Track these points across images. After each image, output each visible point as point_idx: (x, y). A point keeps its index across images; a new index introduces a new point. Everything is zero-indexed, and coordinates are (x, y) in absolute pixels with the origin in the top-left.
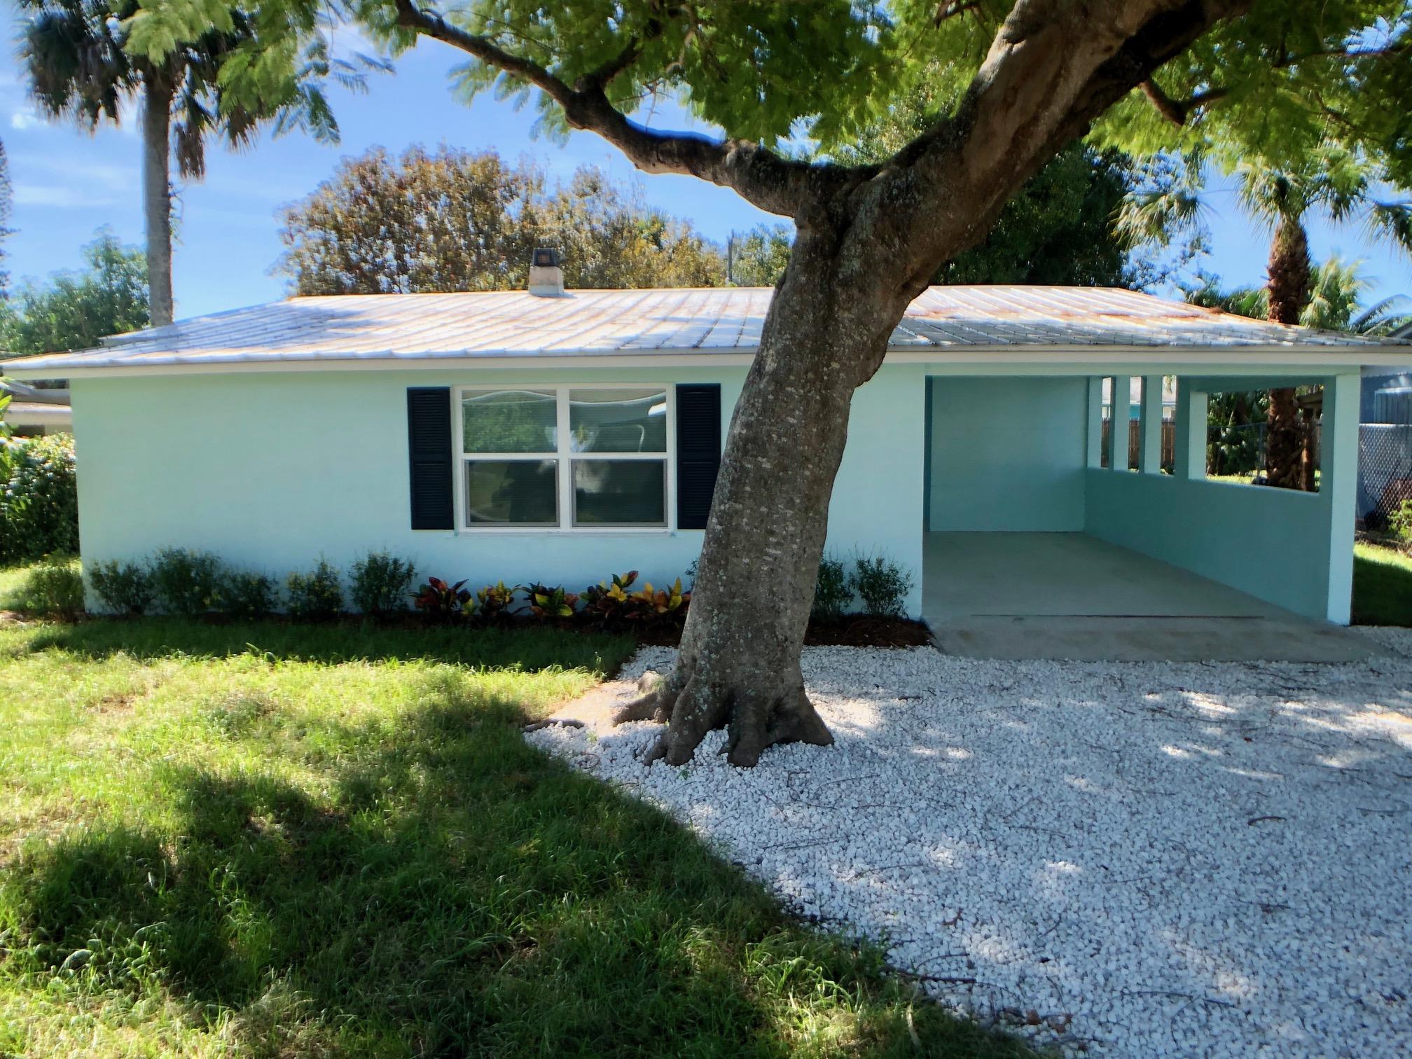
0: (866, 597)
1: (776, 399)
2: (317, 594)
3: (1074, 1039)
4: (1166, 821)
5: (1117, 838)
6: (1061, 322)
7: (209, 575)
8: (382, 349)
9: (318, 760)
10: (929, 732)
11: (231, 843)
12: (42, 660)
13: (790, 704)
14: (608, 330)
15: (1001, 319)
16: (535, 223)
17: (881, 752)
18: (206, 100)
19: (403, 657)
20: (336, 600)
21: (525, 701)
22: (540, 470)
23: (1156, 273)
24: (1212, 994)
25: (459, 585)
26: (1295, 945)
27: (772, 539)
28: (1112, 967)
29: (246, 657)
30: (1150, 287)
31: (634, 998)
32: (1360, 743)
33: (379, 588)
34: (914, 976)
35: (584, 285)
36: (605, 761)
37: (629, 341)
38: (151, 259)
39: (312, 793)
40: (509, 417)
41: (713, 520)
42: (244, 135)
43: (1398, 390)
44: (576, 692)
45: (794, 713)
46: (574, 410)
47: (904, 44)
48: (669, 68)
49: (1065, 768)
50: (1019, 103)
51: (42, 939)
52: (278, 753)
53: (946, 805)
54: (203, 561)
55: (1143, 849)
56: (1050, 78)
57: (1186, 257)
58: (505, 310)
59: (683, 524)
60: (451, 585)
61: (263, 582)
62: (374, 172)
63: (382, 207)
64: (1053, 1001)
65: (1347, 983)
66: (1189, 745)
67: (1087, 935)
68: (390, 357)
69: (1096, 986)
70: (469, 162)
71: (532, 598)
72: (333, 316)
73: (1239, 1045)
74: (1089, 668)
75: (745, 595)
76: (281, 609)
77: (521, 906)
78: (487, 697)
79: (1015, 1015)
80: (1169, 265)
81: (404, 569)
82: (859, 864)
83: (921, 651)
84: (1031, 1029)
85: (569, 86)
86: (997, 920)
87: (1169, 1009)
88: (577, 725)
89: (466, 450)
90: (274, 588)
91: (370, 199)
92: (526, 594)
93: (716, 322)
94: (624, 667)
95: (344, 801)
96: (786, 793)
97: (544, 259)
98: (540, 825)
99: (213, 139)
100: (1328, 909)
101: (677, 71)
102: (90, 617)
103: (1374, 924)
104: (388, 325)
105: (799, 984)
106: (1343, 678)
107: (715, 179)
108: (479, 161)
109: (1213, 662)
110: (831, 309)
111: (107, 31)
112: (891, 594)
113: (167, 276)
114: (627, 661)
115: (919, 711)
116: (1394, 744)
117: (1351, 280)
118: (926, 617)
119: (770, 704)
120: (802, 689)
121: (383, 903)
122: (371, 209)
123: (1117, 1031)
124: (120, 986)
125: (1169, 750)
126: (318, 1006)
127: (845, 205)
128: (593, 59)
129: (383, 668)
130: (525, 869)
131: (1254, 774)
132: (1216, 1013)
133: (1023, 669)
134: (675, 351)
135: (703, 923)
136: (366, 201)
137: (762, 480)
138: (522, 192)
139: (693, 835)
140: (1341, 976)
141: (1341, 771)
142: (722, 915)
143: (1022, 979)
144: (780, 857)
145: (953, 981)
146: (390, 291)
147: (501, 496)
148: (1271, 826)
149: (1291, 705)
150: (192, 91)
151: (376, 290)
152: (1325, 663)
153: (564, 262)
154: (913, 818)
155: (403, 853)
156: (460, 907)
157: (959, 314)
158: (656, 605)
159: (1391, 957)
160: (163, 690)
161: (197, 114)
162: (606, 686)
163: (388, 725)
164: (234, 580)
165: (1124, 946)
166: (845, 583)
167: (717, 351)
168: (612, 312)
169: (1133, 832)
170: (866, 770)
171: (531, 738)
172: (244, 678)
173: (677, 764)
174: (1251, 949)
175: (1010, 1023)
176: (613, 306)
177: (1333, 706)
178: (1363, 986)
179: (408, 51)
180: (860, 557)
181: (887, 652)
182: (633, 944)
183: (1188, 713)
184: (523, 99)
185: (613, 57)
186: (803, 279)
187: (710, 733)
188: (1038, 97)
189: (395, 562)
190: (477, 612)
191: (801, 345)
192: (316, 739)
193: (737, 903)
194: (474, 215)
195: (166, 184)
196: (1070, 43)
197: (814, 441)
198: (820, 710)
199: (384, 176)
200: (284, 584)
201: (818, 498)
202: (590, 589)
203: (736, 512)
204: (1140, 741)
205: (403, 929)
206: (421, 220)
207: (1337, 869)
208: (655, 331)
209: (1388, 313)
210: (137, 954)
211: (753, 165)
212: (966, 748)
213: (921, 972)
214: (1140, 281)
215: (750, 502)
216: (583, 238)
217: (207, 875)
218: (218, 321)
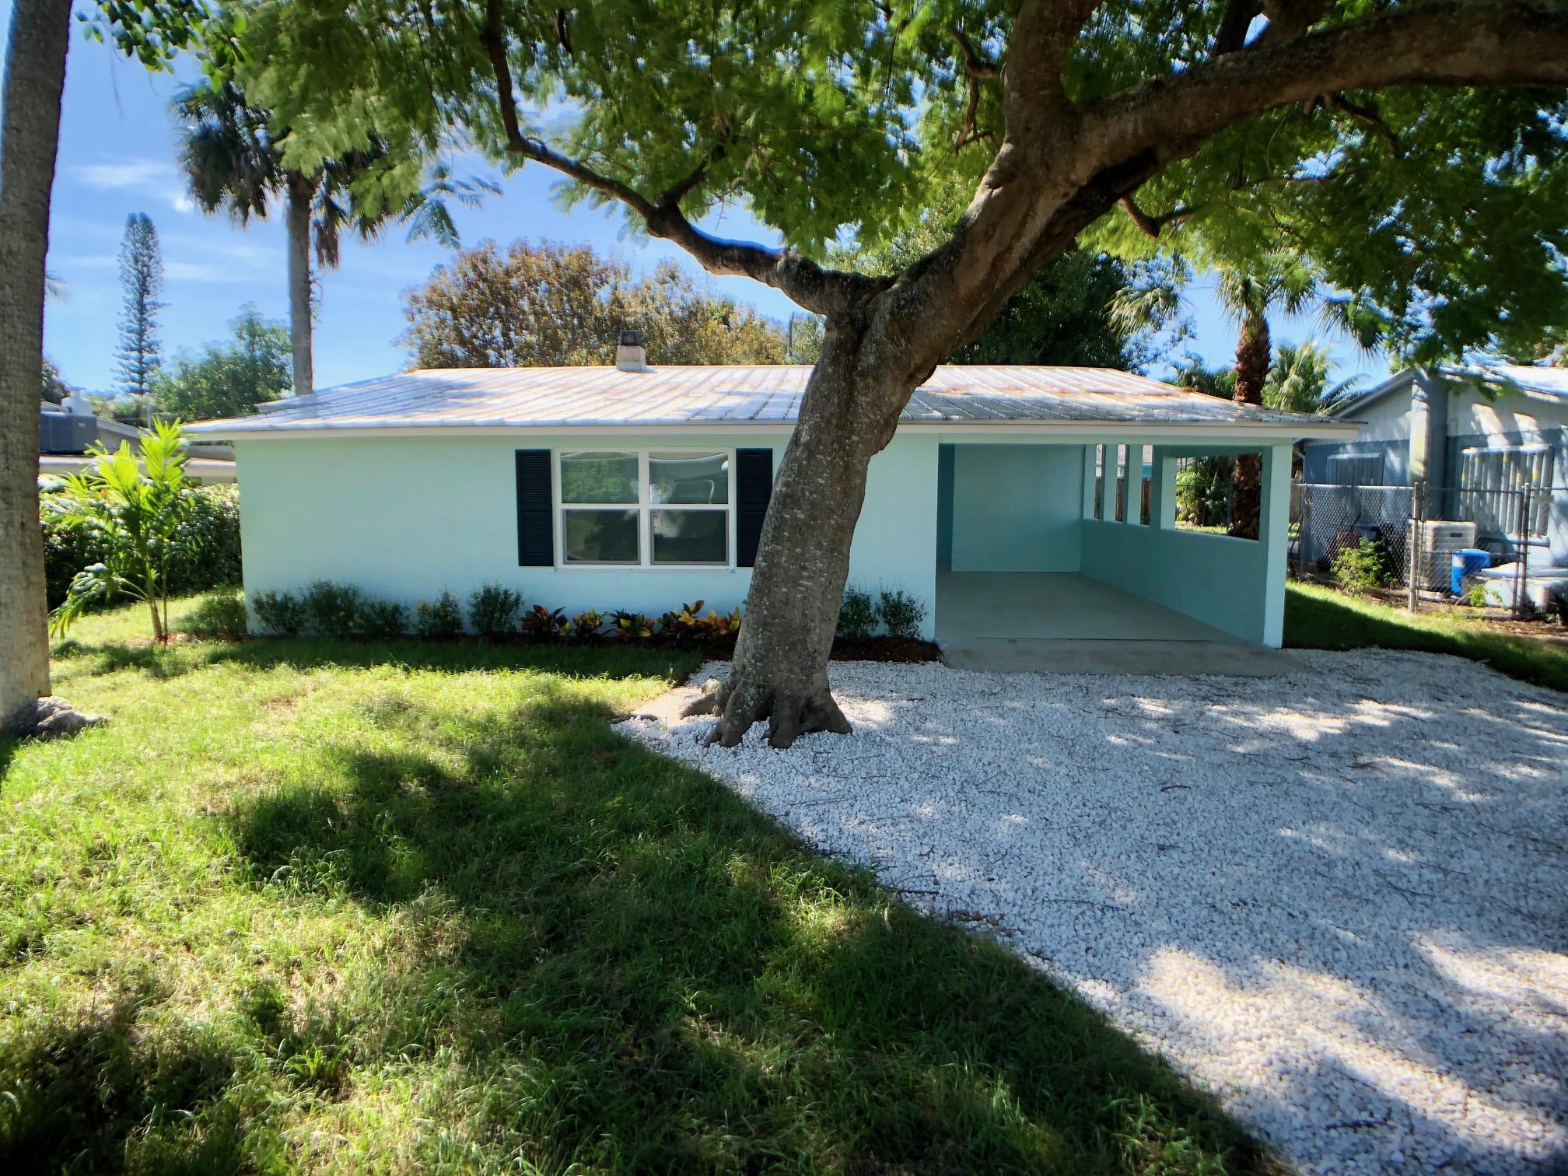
0: (889, 622)
1: (809, 463)
2: (441, 618)
3: (1004, 930)
4: (1099, 788)
5: (1058, 799)
6: (1056, 398)
7: (351, 602)
8: (495, 417)
9: (449, 743)
10: (928, 724)
11: (386, 799)
12: (219, 669)
13: (818, 701)
14: (682, 403)
15: (1007, 396)
16: (621, 306)
17: (888, 739)
18: (341, 199)
19: (513, 668)
20: (457, 623)
21: (611, 701)
22: (626, 518)
23: (1150, 355)
24: (1109, 902)
25: (558, 611)
26: (1176, 871)
27: (805, 574)
28: (1039, 884)
29: (386, 668)
30: (1144, 367)
31: (688, 899)
32: (1261, 735)
33: (492, 614)
34: (892, 890)
35: (664, 361)
36: (674, 744)
37: (699, 412)
38: (295, 337)
39: (448, 767)
40: (599, 471)
41: (759, 559)
42: (373, 231)
43: (1345, 456)
44: (652, 694)
45: (821, 708)
46: (652, 466)
47: (930, 165)
48: (734, 182)
49: (1028, 751)
50: (997, 236)
51: (254, 860)
52: (417, 738)
53: (934, 777)
54: (346, 592)
55: (1077, 807)
56: (1020, 218)
57: (1175, 342)
58: (596, 383)
59: (741, 563)
60: (551, 611)
61: (396, 609)
62: (485, 262)
63: (492, 292)
64: (993, 906)
65: (1207, 895)
66: (1129, 736)
67: (1025, 864)
68: (502, 425)
69: (1025, 896)
70: (566, 254)
71: (618, 622)
72: (451, 387)
73: (1120, 933)
74: (1063, 679)
75: (783, 617)
76: (412, 631)
77: (606, 842)
78: (581, 698)
79: (964, 915)
80: (1161, 348)
81: (512, 598)
82: (862, 816)
83: (931, 665)
84: (974, 923)
85: (649, 200)
86: (959, 853)
87: (1075, 911)
88: (652, 718)
89: (564, 502)
90: (405, 614)
91: (481, 284)
92: (612, 619)
93: (771, 396)
94: (692, 676)
95: (471, 771)
96: (811, 768)
97: (629, 339)
98: (623, 787)
99: (346, 233)
100: (1207, 848)
101: (740, 183)
102: (252, 637)
103: (1237, 859)
104: (498, 396)
105: (806, 889)
106: (1265, 688)
107: (768, 282)
108: (575, 253)
109: (1164, 676)
110: (851, 394)
111: (256, 141)
112: (909, 620)
113: (308, 350)
114: (694, 672)
115: (922, 709)
116: (1290, 736)
117: (1323, 360)
118: (938, 640)
119: (802, 702)
120: (828, 690)
121: (504, 839)
122: (483, 294)
123: (1035, 925)
124: (315, 891)
125: (1113, 739)
126: (459, 905)
127: (864, 313)
128: (672, 176)
129: (497, 676)
130: (610, 817)
131: (1174, 757)
132: (1109, 914)
133: (1010, 679)
134: (735, 422)
135: (741, 852)
136: (477, 286)
137: (797, 527)
138: (612, 280)
139: (738, 796)
140: (1204, 890)
141: (1244, 755)
142: (756, 847)
143: (973, 892)
144: (804, 811)
145: (922, 893)
146: (498, 365)
147: (591, 540)
148: (1178, 792)
149: (1218, 708)
150: (329, 192)
151: (486, 364)
152: (1254, 677)
153: (646, 340)
154: (906, 785)
155: (519, 804)
156: (561, 843)
157: (973, 391)
158: (718, 628)
159: (1244, 879)
160: (321, 693)
161: (333, 211)
162: (677, 690)
163: (503, 719)
164: (372, 606)
165: (1050, 870)
166: (872, 610)
167: (769, 422)
168: (687, 386)
169: (1072, 796)
170: (874, 751)
171: (615, 728)
172: (386, 684)
173: (729, 747)
174: (1143, 873)
175: (961, 919)
176: (688, 380)
177: (1250, 708)
178: (1218, 897)
179: (517, 171)
180: (885, 591)
181: (903, 666)
182: (690, 865)
183: (1134, 713)
184: (612, 208)
185: (685, 176)
186: (830, 370)
187: (755, 723)
188: (1011, 232)
189: (506, 592)
190: (573, 634)
191: (828, 422)
192: (447, 728)
193: (766, 840)
194: (569, 300)
195: (307, 272)
196: (1036, 191)
197: (838, 497)
198: (844, 708)
199: (493, 265)
200: (414, 610)
201: (841, 541)
202: (665, 615)
203: (778, 552)
204: (1091, 732)
205: (520, 855)
206: (525, 304)
207: (1221, 823)
208: (721, 404)
209: (1354, 389)
210: (325, 869)
211: (798, 273)
212: (954, 736)
213: (900, 886)
214: (1136, 361)
215: (788, 545)
216: (662, 319)
217: (371, 821)
218: (354, 391)
